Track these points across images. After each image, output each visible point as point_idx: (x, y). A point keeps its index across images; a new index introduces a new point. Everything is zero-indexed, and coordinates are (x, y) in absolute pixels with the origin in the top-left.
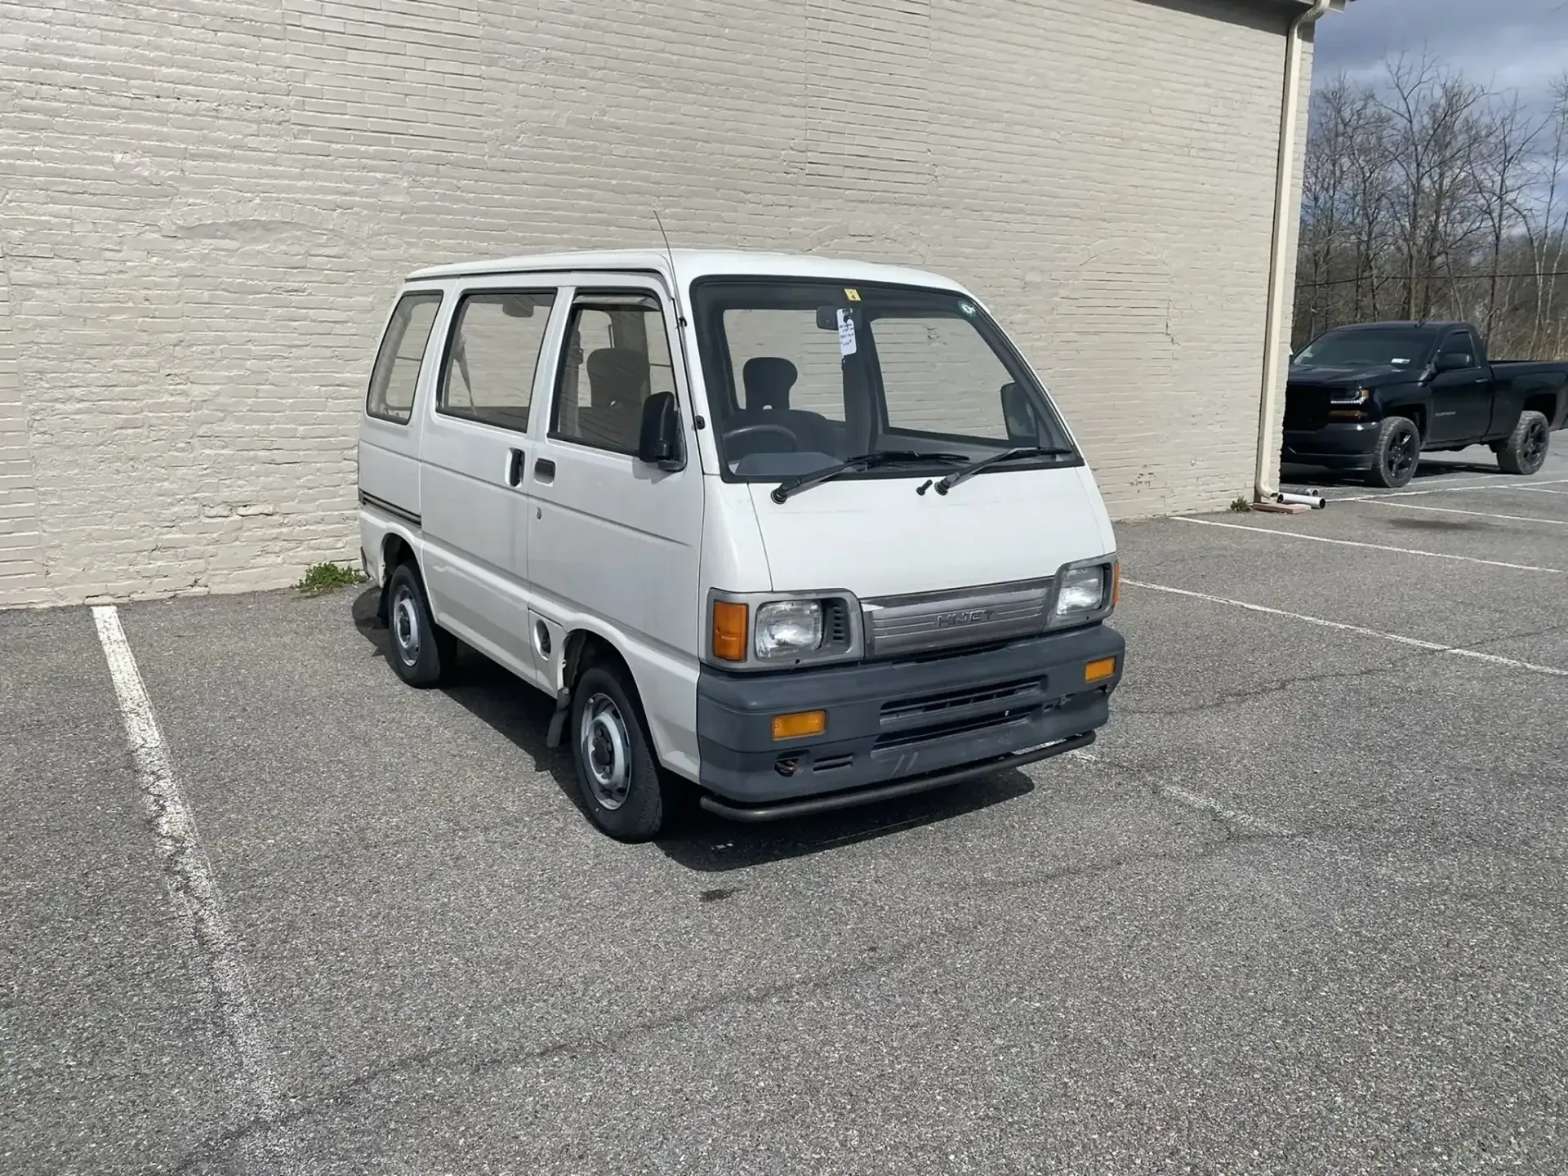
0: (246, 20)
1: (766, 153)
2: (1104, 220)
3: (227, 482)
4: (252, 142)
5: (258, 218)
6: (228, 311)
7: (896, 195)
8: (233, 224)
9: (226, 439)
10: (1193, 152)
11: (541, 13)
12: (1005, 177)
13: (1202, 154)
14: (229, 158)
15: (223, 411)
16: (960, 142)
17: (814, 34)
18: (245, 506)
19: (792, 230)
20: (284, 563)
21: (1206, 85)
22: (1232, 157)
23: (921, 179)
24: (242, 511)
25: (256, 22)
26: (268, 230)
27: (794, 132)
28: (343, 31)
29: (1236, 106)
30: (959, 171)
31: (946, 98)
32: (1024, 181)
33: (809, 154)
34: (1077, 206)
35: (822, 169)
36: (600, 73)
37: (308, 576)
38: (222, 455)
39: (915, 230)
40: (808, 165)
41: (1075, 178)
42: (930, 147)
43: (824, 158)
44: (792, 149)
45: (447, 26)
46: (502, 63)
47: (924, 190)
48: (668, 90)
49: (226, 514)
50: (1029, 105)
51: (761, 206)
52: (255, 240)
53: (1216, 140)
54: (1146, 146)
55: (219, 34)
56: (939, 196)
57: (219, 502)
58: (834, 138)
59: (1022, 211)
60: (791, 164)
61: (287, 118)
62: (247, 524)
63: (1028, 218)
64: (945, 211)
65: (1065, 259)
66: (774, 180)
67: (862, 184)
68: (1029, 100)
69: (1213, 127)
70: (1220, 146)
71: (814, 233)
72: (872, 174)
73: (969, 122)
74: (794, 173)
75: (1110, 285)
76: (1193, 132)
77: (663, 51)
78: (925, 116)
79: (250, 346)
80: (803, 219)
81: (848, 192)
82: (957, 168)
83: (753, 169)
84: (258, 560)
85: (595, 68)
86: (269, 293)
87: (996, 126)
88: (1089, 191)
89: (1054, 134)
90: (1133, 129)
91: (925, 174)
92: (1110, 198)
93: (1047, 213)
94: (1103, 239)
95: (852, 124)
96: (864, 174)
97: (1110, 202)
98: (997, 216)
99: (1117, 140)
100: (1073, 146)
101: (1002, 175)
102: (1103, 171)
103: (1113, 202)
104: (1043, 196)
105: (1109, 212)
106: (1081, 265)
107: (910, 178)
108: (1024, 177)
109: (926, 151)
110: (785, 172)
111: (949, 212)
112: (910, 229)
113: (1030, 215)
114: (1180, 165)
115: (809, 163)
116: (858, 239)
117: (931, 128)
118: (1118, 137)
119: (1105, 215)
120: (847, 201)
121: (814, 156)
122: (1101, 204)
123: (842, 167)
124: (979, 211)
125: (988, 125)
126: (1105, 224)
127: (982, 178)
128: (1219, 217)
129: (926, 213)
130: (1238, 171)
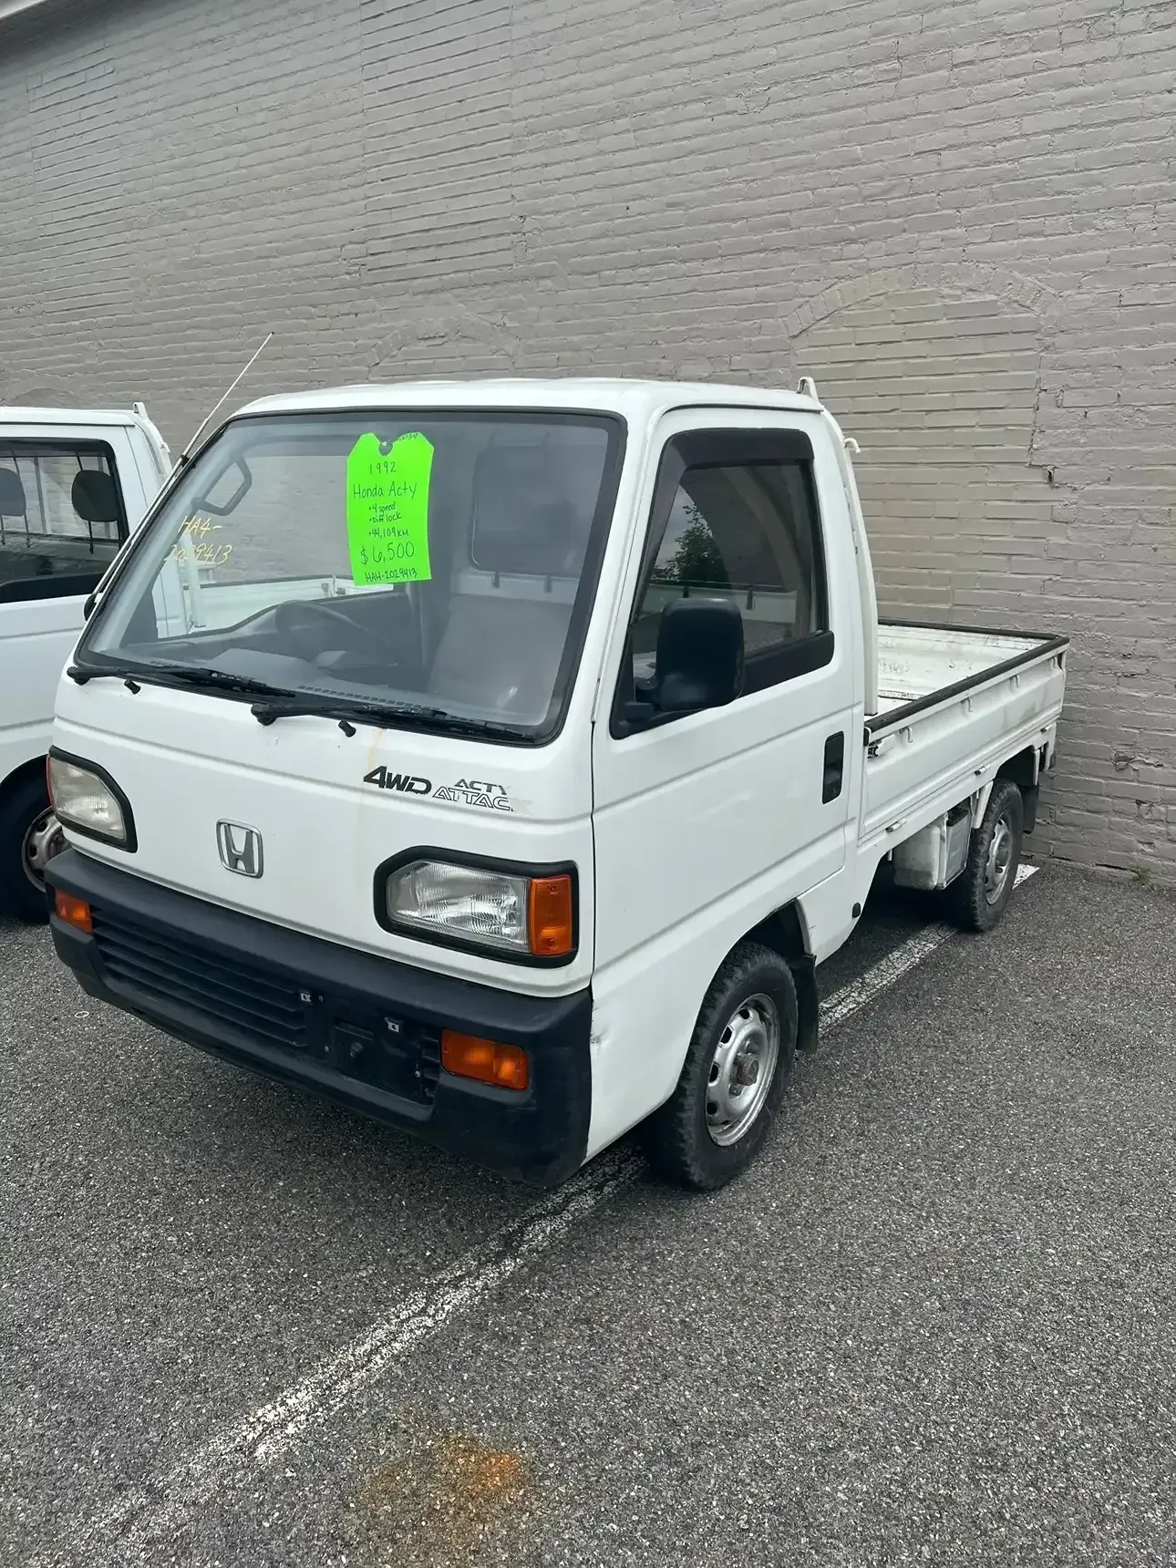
1: (325, 254)
2: (853, 241)
7: (472, 273)
12: (635, 206)
16: (559, 171)
19: (359, 342)
23: (505, 242)
30: (562, 216)
31: (537, 108)
32: (671, 205)
33: (368, 243)
34: (786, 225)
35: (384, 260)
36: (194, 212)
39: (498, 318)
40: (371, 258)
41: (778, 171)
42: (515, 191)
43: (388, 244)
44: (351, 243)
47: (508, 257)
59: (668, 258)
63: (684, 267)
64: (543, 282)
65: (759, 330)
66: (337, 285)
68: (677, 57)
71: (380, 342)
72: (441, 253)
73: (571, 134)
74: (356, 272)
75: (863, 370)
78: (508, 146)
80: (370, 328)
88: (813, 190)
89: (730, 102)
90: (931, 27)
91: (508, 234)
92: (866, 193)
93: (720, 252)
94: (851, 278)
95: (417, 189)
96: (432, 253)
97: (865, 199)
98: (626, 275)
99: (883, 66)
100: (770, 112)
101: (629, 204)
102: (845, 141)
103: (871, 197)
104: (711, 222)
105: (862, 221)
106: (794, 337)
107: (490, 244)
108: (671, 197)
109: (510, 199)
110: (347, 274)
111: (548, 283)
112: (493, 319)
113: (684, 261)
114: (1081, 65)
115: (372, 254)
116: (429, 343)
117: (519, 160)
118: (888, 59)
119: (853, 228)
120: (415, 295)
121: (375, 246)
122: (842, 208)
123: (404, 252)
124: (594, 273)
125: (608, 126)
126: (854, 247)
127: (594, 218)
129: (514, 292)
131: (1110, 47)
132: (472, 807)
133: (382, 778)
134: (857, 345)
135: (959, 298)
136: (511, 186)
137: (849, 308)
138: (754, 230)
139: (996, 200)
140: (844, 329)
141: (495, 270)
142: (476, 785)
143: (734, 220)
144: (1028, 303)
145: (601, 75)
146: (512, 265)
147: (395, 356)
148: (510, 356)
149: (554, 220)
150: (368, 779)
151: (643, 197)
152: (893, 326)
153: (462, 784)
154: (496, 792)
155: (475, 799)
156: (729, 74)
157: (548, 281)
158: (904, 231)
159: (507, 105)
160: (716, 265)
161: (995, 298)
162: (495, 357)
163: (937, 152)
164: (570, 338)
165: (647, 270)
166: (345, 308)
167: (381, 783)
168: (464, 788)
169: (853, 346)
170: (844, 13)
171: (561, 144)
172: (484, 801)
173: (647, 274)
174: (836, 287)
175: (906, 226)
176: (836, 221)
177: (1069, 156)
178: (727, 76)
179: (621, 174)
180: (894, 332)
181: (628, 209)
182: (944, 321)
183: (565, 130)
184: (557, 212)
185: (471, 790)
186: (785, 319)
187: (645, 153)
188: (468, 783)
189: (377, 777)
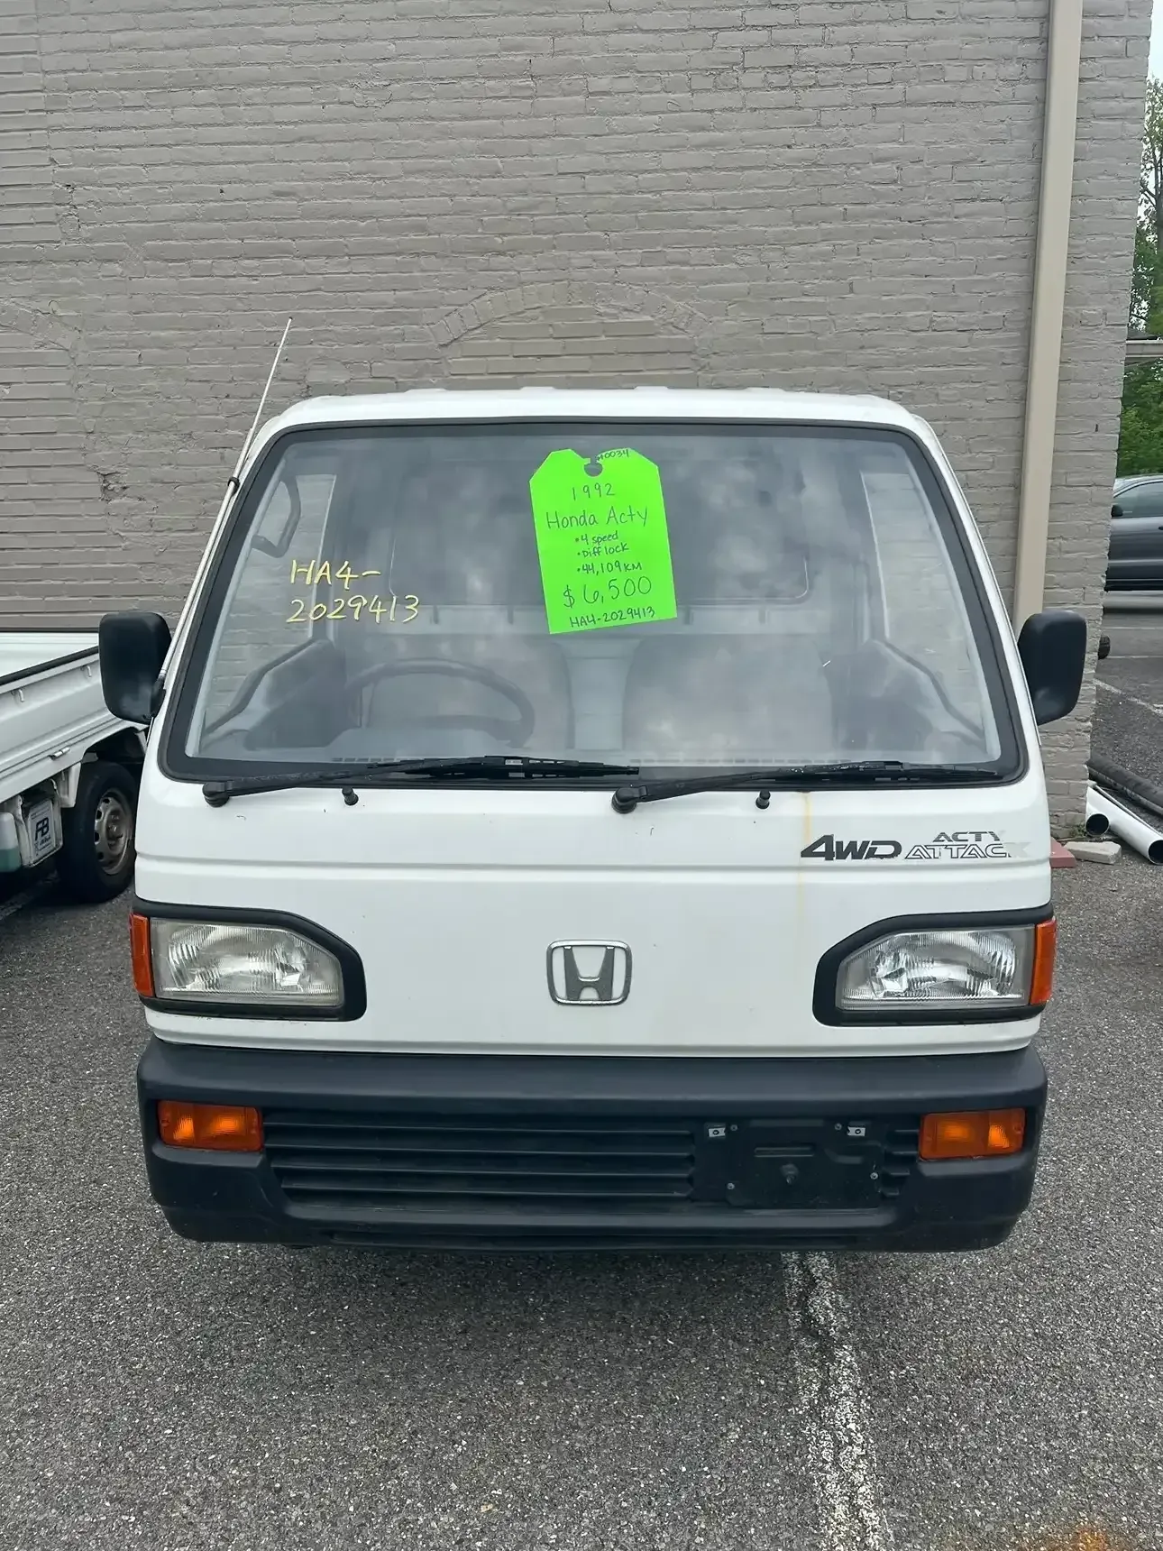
2: (500, 253)
10: (753, 78)
13: (775, 79)
16: (119, 138)
22: (883, 74)
31: (80, 61)
32: (279, 194)
34: (422, 229)
39: (43, 305)
41: (408, 173)
42: (56, 155)
47: (53, 232)
53: (823, 42)
54: (602, 83)
56: (88, 240)
59: (285, 251)
63: (301, 263)
64: (107, 266)
65: (402, 336)
68: (271, 32)
70: (843, 53)
73: (134, 97)
78: (40, 100)
88: (451, 196)
89: (344, 92)
90: (563, 52)
91: (51, 205)
92: (510, 205)
93: (346, 250)
94: (501, 290)
97: (511, 212)
98: (228, 266)
99: (518, 82)
100: (394, 109)
101: (224, 187)
102: (483, 152)
103: (517, 211)
104: (332, 217)
105: (509, 234)
106: (445, 345)
107: (24, 214)
108: (280, 185)
109: (49, 163)
111: (117, 268)
112: (34, 305)
113: (302, 257)
114: (711, 111)
117: (53, 120)
118: (521, 75)
119: (500, 240)
122: (486, 219)
124: (182, 260)
125: (185, 95)
126: (502, 259)
127: (176, 198)
128: (845, 216)
129: (65, 274)
130: (906, 103)
131: (735, 99)
132: (960, 861)
133: (828, 849)
134: (515, 357)
135: (615, 316)
136: (48, 147)
137: (502, 320)
138: (384, 230)
139: (643, 228)
140: (498, 340)
141: (35, 246)
142: (960, 837)
143: (362, 218)
144: (682, 325)
145: (169, 37)
146: (58, 242)
148: (67, 350)
149: (120, 194)
150: (807, 853)
151: (241, 181)
152: (551, 340)
153: (943, 838)
154: (987, 840)
155: (962, 851)
156: (339, 61)
157: (117, 265)
158: (554, 247)
159: (35, 53)
160: (341, 264)
161: (649, 318)
162: (42, 350)
163: (582, 175)
164: (154, 333)
165: (255, 263)
167: (828, 855)
168: (946, 843)
169: (511, 358)
170: (469, 21)
171: (120, 107)
172: (974, 852)
173: (256, 268)
174: (486, 298)
175: (555, 242)
176: (480, 230)
177: (707, 194)
178: (337, 64)
179: (212, 152)
180: (553, 346)
181: (222, 191)
182: (603, 338)
183: (123, 92)
184: (121, 185)
185: (954, 843)
186: (432, 326)
187: (240, 132)
188: (950, 835)
189: (822, 848)
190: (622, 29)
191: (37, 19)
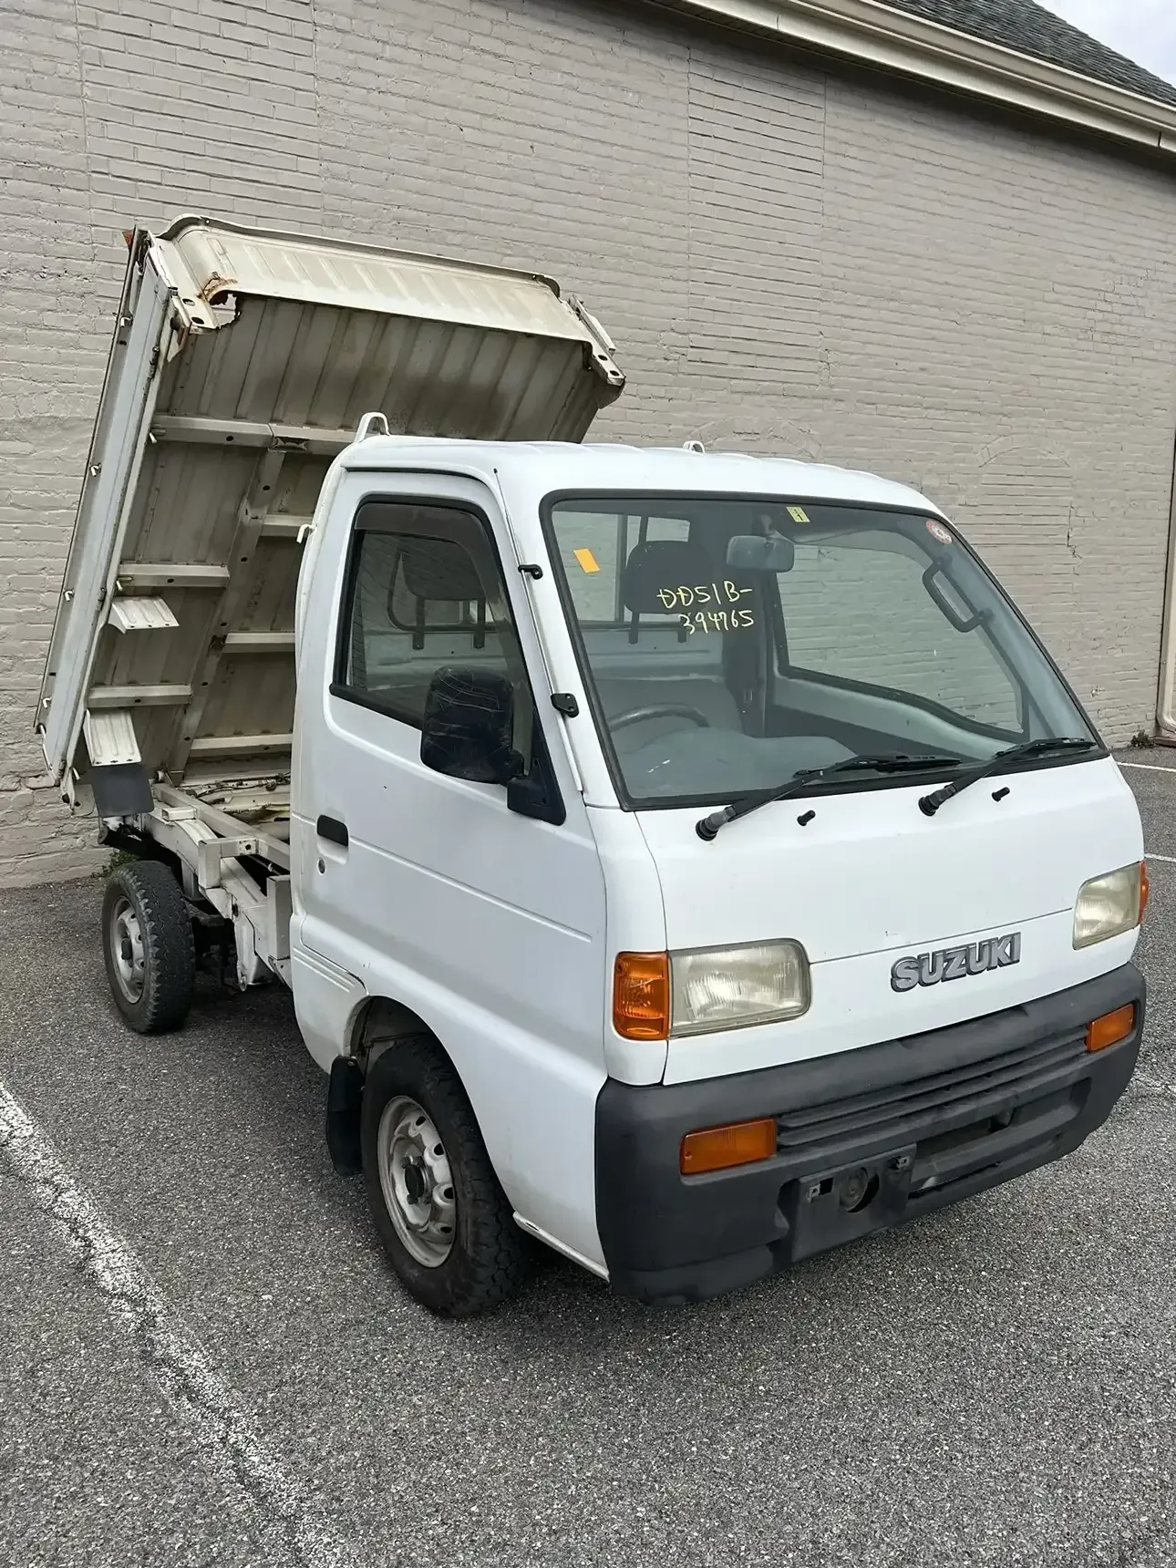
0: (42, 165)
1: (644, 335)
2: (1005, 415)
3: (15, 746)
4: (50, 318)
5: (56, 414)
6: (18, 531)
7: (785, 386)
8: (25, 422)
9: (14, 693)
10: (1097, 337)
11: (390, 163)
12: (903, 365)
13: (1106, 339)
14: (21, 340)
15: (11, 658)
16: (854, 323)
17: (699, 195)
18: (37, 777)
19: (671, 427)
20: (84, 845)
21: (1112, 260)
22: (1136, 343)
23: (812, 366)
24: (33, 782)
25: (55, 168)
26: (67, 429)
27: (672, 311)
28: (159, 181)
29: (1141, 283)
30: (853, 357)
31: (840, 272)
32: (922, 369)
33: (691, 336)
34: (977, 398)
35: (706, 355)
36: (458, 239)
37: (113, 860)
38: (8, 713)
39: (806, 426)
40: (690, 350)
41: (976, 365)
42: (822, 329)
43: (707, 342)
44: (673, 330)
45: (286, 178)
46: (347, 223)
47: (816, 379)
48: (536, 260)
49: (13, 786)
50: (929, 280)
51: (637, 398)
52: (51, 442)
53: (1119, 323)
54: (1048, 329)
55: (8, 182)
56: (832, 386)
57: (4, 773)
58: (719, 318)
59: (919, 404)
60: (671, 348)
61: (91, 290)
62: (39, 799)
63: (925, 412)
64: (838, 404)
65: (963, 461)
66: (652, 367)
67: (748, 373)
68: (927, 274)
69: (1118, 308)
70: (1123, 330)
71: (696, 430)
72: (761, 362)
73: (863, 300)
74: (675, 360)
75: (1009, 490)
76: (1097, 313)
77: (530, 211)
78: (816, 292)
79: (44, 575)
80: (683, 415)
81: (733, 382)
82: (851, 353)
83: (629, 355)
84: (52, 843)
85: (453, 231)
86: (68, 509)
87: (892, 304)
90: (1036, 310)
91: (817, 361)
92: (1011, 390)
94: (1004, 436)
95: (740, 301)
96: (750, 360)
97: (1011, 393)
98: (892, 410)
99: (1019, 322)
101: (898, 362)
103: (1014, 393)
104: (942, 386)
105: (1009, 405)
106: (981, 467)
107: (802, 365)
108: (922, 364)
109: (818, 333)
110: (665, 359)
111: (842, 405)
112: (799, 425)
113: (926, 408)
114: (1083, 351)
115: (692, 347)
116: (744, 437)
117: (823, 306)
118: (1020, 319)
119: (1006, 409)
120: (732, 392)
121: (696, 340)
122: (1002, 396)
123: (727, 353)
124: (873, 404)
125: (885, 304)
126: (1006, 418)
127: (877, 365)
128: (1122, 411)
129: (817, 406)
130: (1142, 358)
131: (1088, 345)
134: (1006, 475)
135: (1044, 456)
136: (821, 324)
137: (1004, 454)
139: (1057, 408)
140: (1001, 466)
141: (806, 387)
144: (1067, 463)
146: (818, 385)
147: (711, 445)
149: (849, 359)
151: (907, 360)
157: (844, 404)
158: (1025, 415)
159: (818, 262)
160: (942, 415)
163: (1038, 376)
165: (905, 409)
166: (662, 392)
171: (855, 305)
174: (998, 440)
175: (1025, 412)
176: (999, 402)
177: (1079, 393)
179: (893, 340)
181: (896, 364)
186: (976, 455)
190: (1057, 302)
191: (822, 240)
